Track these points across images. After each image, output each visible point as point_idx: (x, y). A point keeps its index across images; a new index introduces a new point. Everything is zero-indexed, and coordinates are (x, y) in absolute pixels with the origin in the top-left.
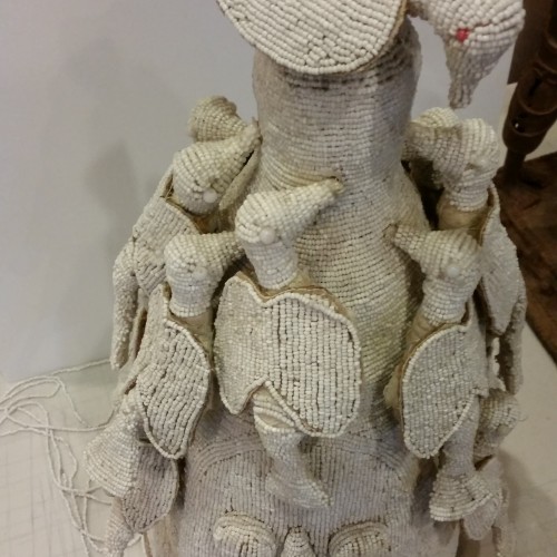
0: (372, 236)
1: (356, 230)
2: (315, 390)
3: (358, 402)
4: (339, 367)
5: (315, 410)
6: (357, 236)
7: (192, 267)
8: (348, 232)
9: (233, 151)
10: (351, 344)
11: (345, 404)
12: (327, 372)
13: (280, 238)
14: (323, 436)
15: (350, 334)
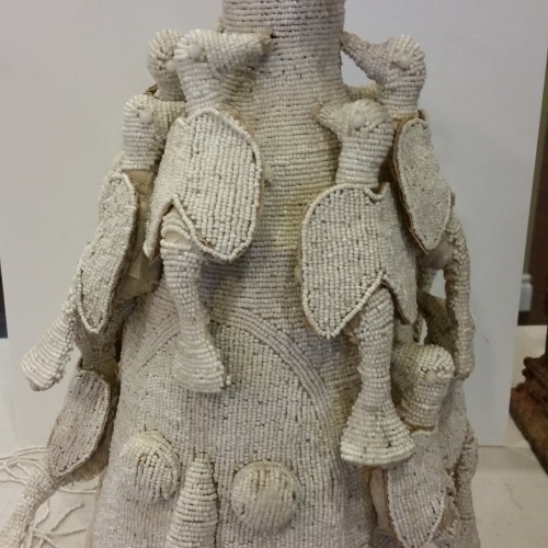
0: (299, 107)
1: (284, 98)
2: (213, 201)
3: (253, 225)
4: (239, 183)
5: (211, 222)
6: (285, 103)
7: (140, 111)
8: (278, 98)
10: (253, 164)
11: (240, 223)
12: (227, 186)
13: (205, 59)
14: (214, 253)
15: (254, 155)
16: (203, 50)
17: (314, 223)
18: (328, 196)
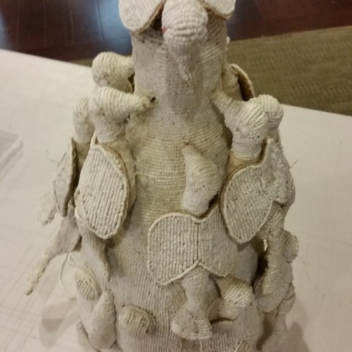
0: (170, 143)
2: (97, 206)
3: (118, 225)
4: (113, 200)
5: (95, 217)
6: (162, 138)
7: (79, 115)
9: (124, 64)
10: (122, 191)
11: (111, 222)
12: (106, 199)
13: (104, 114)
14: (96, 233)
15: (123, 185)
16: (102, 109)
17: (156, 231)
18: (167, 218)
